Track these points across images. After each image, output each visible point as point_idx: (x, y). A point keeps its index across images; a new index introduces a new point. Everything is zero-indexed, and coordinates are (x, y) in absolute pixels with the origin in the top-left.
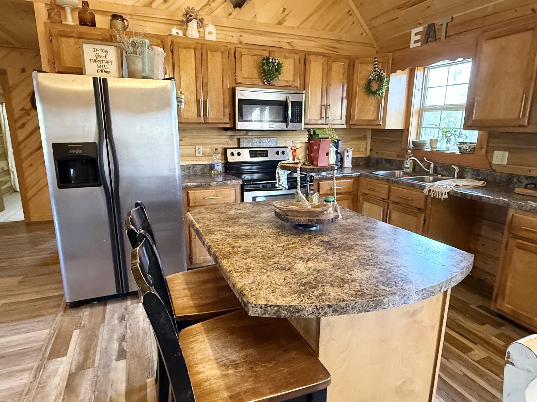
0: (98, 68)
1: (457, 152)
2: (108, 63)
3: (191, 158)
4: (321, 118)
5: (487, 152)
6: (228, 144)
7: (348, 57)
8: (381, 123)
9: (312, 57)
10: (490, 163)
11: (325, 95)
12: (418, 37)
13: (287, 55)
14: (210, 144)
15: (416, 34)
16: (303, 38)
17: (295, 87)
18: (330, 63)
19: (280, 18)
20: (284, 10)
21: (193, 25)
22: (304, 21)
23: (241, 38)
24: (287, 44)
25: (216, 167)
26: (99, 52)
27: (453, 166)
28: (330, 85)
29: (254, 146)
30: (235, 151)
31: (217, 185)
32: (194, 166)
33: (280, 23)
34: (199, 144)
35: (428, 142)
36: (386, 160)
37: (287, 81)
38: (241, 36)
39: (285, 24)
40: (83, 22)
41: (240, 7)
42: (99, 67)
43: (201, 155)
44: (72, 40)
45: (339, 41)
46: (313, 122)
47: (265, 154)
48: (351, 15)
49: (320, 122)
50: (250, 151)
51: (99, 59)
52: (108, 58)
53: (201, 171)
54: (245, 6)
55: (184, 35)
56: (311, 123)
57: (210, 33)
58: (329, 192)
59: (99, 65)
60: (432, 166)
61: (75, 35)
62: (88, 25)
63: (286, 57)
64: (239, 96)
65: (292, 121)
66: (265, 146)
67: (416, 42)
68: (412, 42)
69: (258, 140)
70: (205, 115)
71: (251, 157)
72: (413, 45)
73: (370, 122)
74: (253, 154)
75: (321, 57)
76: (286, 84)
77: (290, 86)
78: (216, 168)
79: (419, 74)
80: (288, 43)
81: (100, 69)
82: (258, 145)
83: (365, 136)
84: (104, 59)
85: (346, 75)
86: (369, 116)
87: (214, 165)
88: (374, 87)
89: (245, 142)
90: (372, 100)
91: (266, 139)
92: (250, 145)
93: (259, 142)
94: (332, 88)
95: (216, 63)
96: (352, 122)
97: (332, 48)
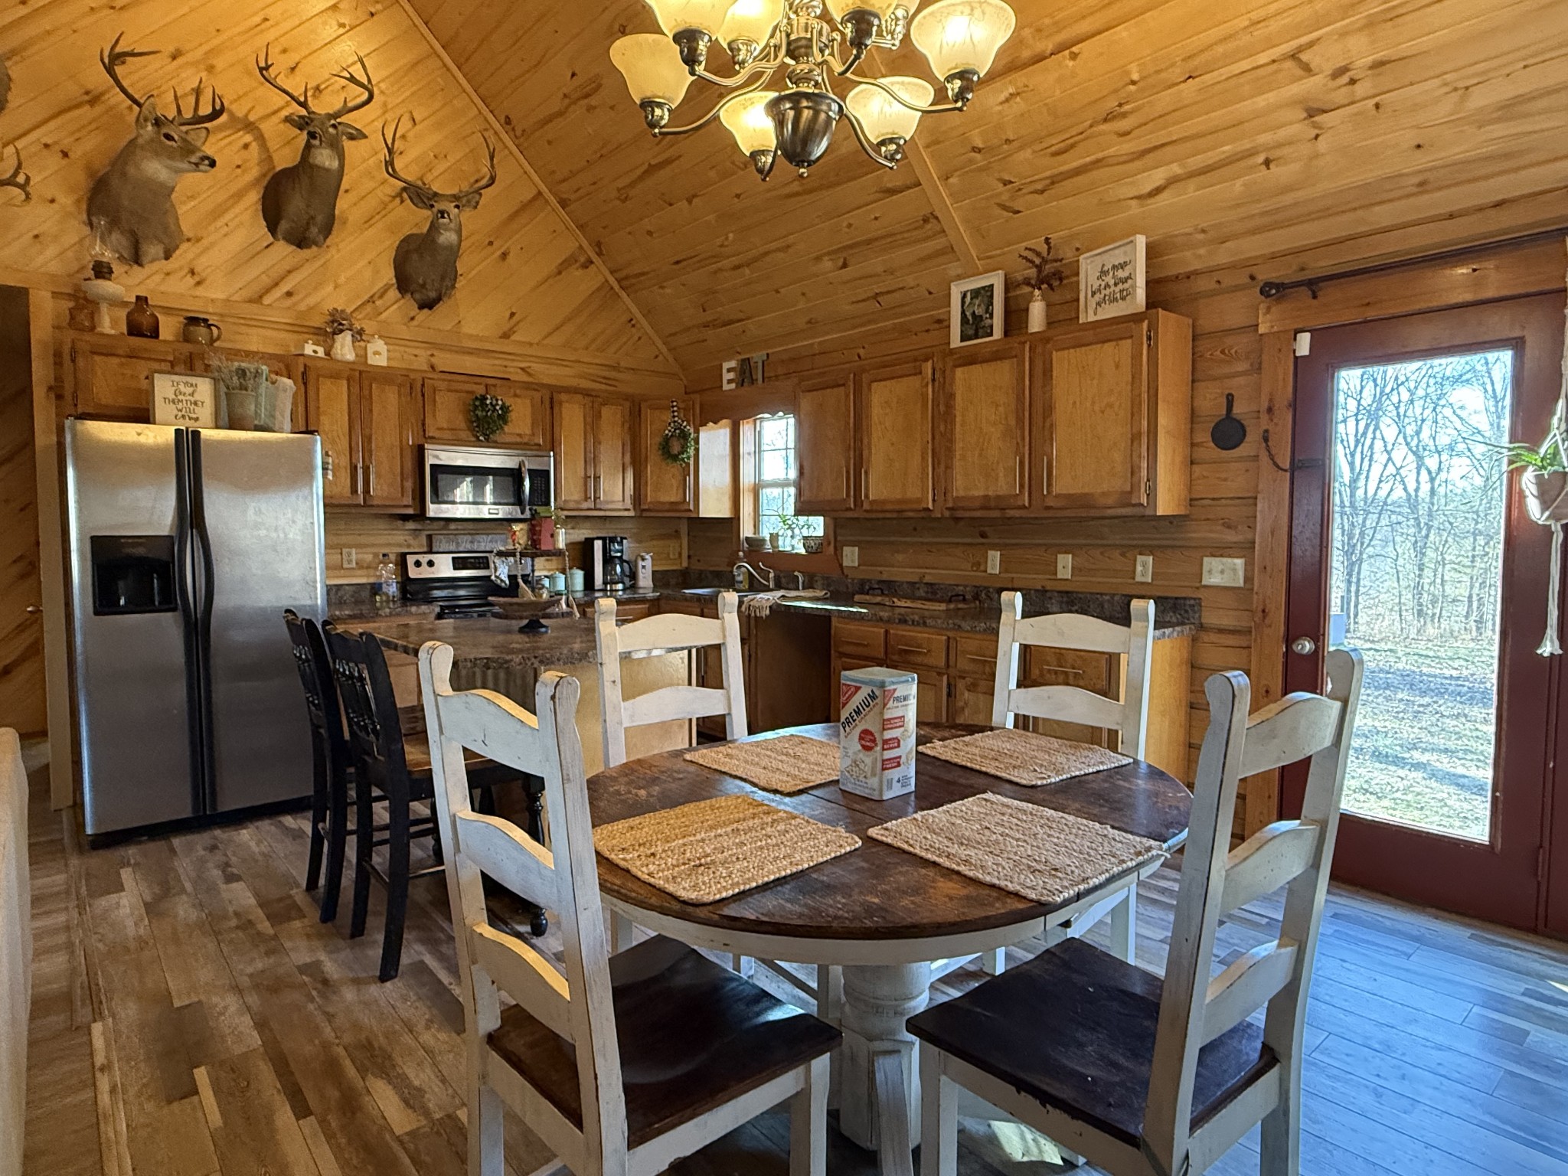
0: (175, 412)
1: (803, 551)
2: (196, 403)
3: (332, 573)
4: (587, 498)
5: (836, 548)
6: (409, 546)
7: (627, 397)
8: (691, 508)
9: (563, 397)
10: (841, 565)
11: (592, 460)
12: (731, 375)
13: (518, 392)
14: (373, 545)
15: (729, 370)
16: (547, 361)
17: (536, 445)
18: (596, 405)
19: (505, 329)
20: (513, 314)
21: (345, 339)
22: (550, 334)
23: (432, 359)
24: (519, 371)
25: (385, 588)
26: (182, 387)
27: (796, 573)
28: (600, 443)
29: (461, 549)
30: (424, 559)
31: (391, 615)
32: (339, 587)
33: (506, 336)
34: (350, 546)
35: (768, 538)
36: (712, 572)
37: (519, 435)
38: (432, 355)
39: (514, 337)
40: (134, 330)
42: (181, 411)
43: (355, 565)
44: (115, 361)
45: (616, 368)
46: (572, 505)
47: (482, 563)
48: (633, 326)
49: (585, 505)
50: (453, 558)
51: (180, 397)
52: (197, 397)
53: (352, 596)
54: (440, 308)
55: (328, 353)
56: (567, 507)
57: (376, 353)
59: (180, 406)
60: (772, 575)
61: (121, 352)
62: (146, 336)
63: (516, 395)
64: (430, 460)
65: (531, 503)
66: (482, 549)
67: (730, 381)
68: (725, 382)
69: (469, 538)
70: (367, 491)
71: (455, 568)
72: (726, 387)
73: (673, 506)
74: (458, 564)
75: (579, 397)
76: (518, 440)
77: (525, 444)
78: (384, 590)
79: (746, 430)
80: (522, 369)
81: (180, 414)
82: (469, 547)
83: (676, 531)
84: (191, 398)
85: (627, 426)
86: (673, 496)
87: (380, 585)
88: (676, 448)
89: (444, 541)
90: (674, 469)
91: (485, 537)
92: (453, 548)
93: (472, 542)
94: (602, 448)
95: (388, 404)
96: (644, 507)
97: (604, 378)
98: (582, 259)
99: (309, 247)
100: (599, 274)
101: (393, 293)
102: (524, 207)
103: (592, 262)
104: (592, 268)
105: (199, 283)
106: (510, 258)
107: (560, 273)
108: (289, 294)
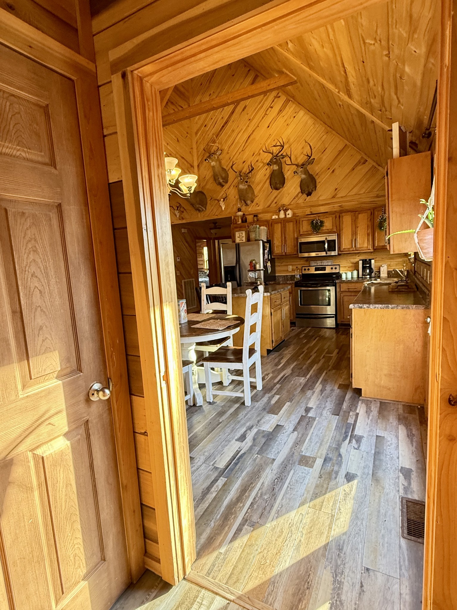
2: (242, 237)
3: (285, 272)
4: (353, 247)
6: (304, 265)
9: (344, 214)
11: (354, 233)
14: (295, 265)
17: (333, 232)
18: (356, 215)
19: (334, 194)
20: (336, 189)
21: (282, 212)
25: (296, 276)
26: (240, 234)
28: (358, 227)
29: (318, 265)
30: (307, 268)
32: (287, 276)
33: (334, 197)
34: (290, 265)
37: (328, 230)
39: (338, 196)
41: (310, 195)
43: (291, 270)
46: (347, 250)
47: (324, 269)
49: (351, 249)
51: (240, 236)
55: (279, 217)
56: (344, 251)
57: (289, 214)
58: (347, 290)
59: (240, 238)
62: (244, 222)
63: (327, 217)
64: (299, 241)
65: (329, 251)
66: (324, 265)
69: (320, 261)
70: (285, 251)
71: (315, 271)
73: (383, 247)
74: (316, 269)
75: (350, 213)
77: (329, 232)
80: (339, 206)
81: (240, 240)
82: (320, 264)
85: (369, 219)
87: (295, 275)
89: (313, 263)
90: (383, 233)
91: (325, 261)
92: (316, 265)
93: (321, 263)
94: (359, 229)
95: (290, 227)
96: (375, 248)
97: (371, 201)
98: (362, 161)
99: (280, 189)
100: (371, 163)
101: (300, 194)
102: (340, 152)
103: (367, 161)
104: (367, 163)
105: (258, 206)
106: (335, 172)
107: (354, 169)
108: (276, 203)
